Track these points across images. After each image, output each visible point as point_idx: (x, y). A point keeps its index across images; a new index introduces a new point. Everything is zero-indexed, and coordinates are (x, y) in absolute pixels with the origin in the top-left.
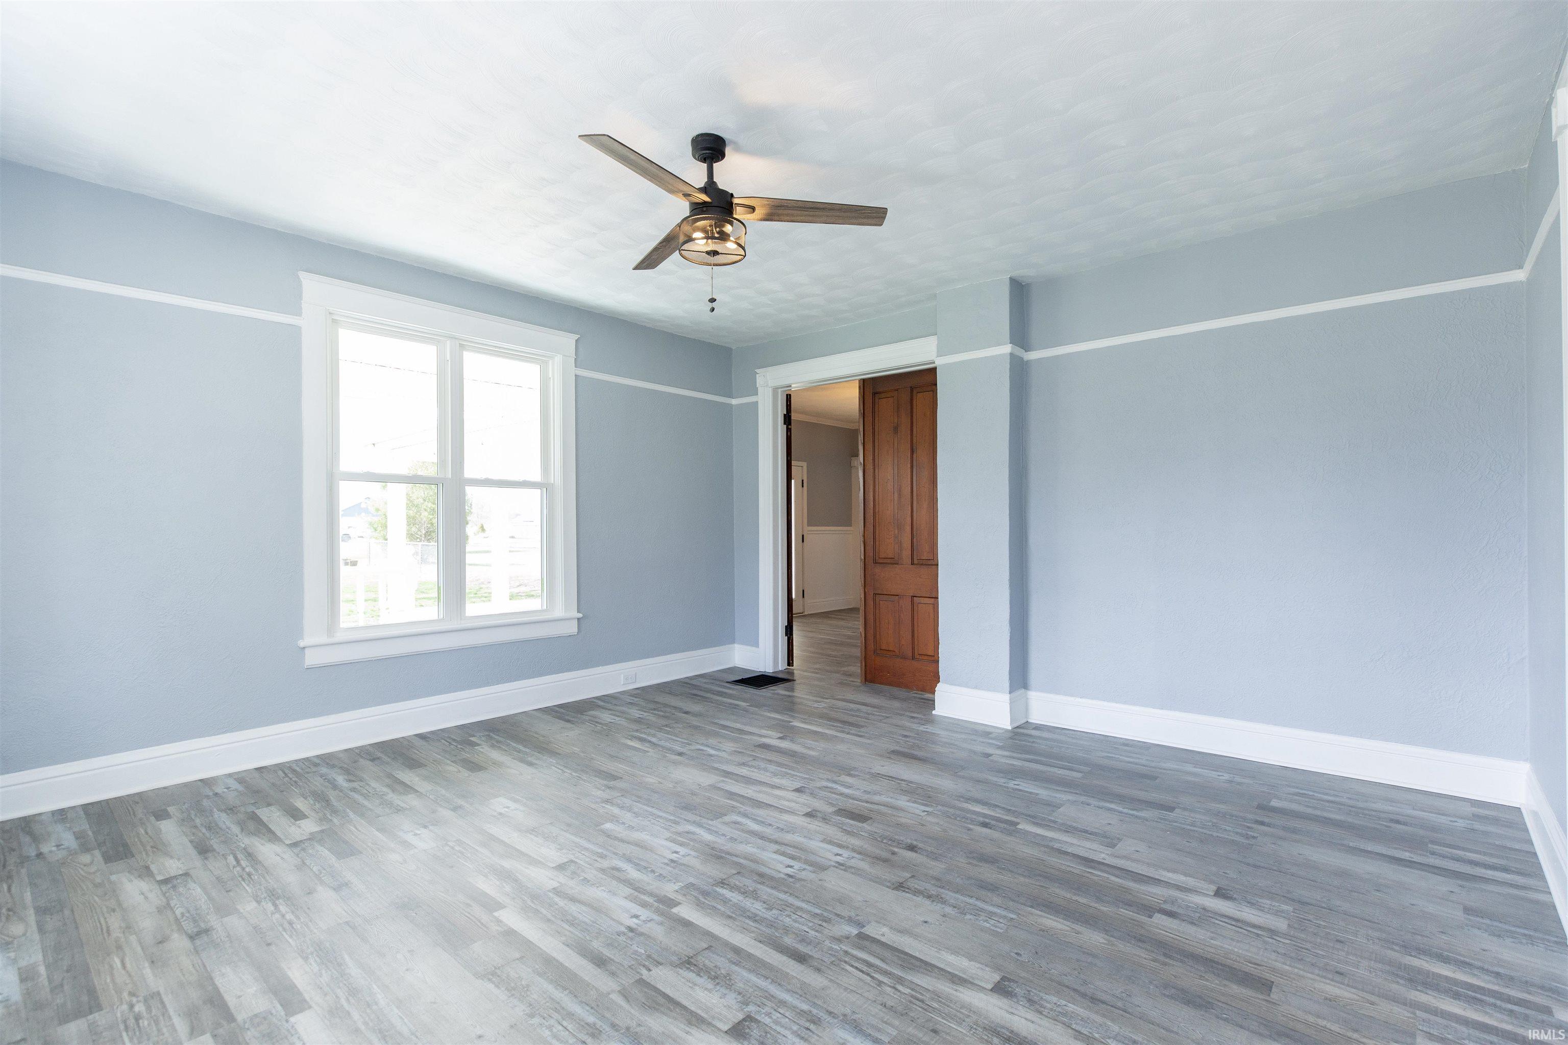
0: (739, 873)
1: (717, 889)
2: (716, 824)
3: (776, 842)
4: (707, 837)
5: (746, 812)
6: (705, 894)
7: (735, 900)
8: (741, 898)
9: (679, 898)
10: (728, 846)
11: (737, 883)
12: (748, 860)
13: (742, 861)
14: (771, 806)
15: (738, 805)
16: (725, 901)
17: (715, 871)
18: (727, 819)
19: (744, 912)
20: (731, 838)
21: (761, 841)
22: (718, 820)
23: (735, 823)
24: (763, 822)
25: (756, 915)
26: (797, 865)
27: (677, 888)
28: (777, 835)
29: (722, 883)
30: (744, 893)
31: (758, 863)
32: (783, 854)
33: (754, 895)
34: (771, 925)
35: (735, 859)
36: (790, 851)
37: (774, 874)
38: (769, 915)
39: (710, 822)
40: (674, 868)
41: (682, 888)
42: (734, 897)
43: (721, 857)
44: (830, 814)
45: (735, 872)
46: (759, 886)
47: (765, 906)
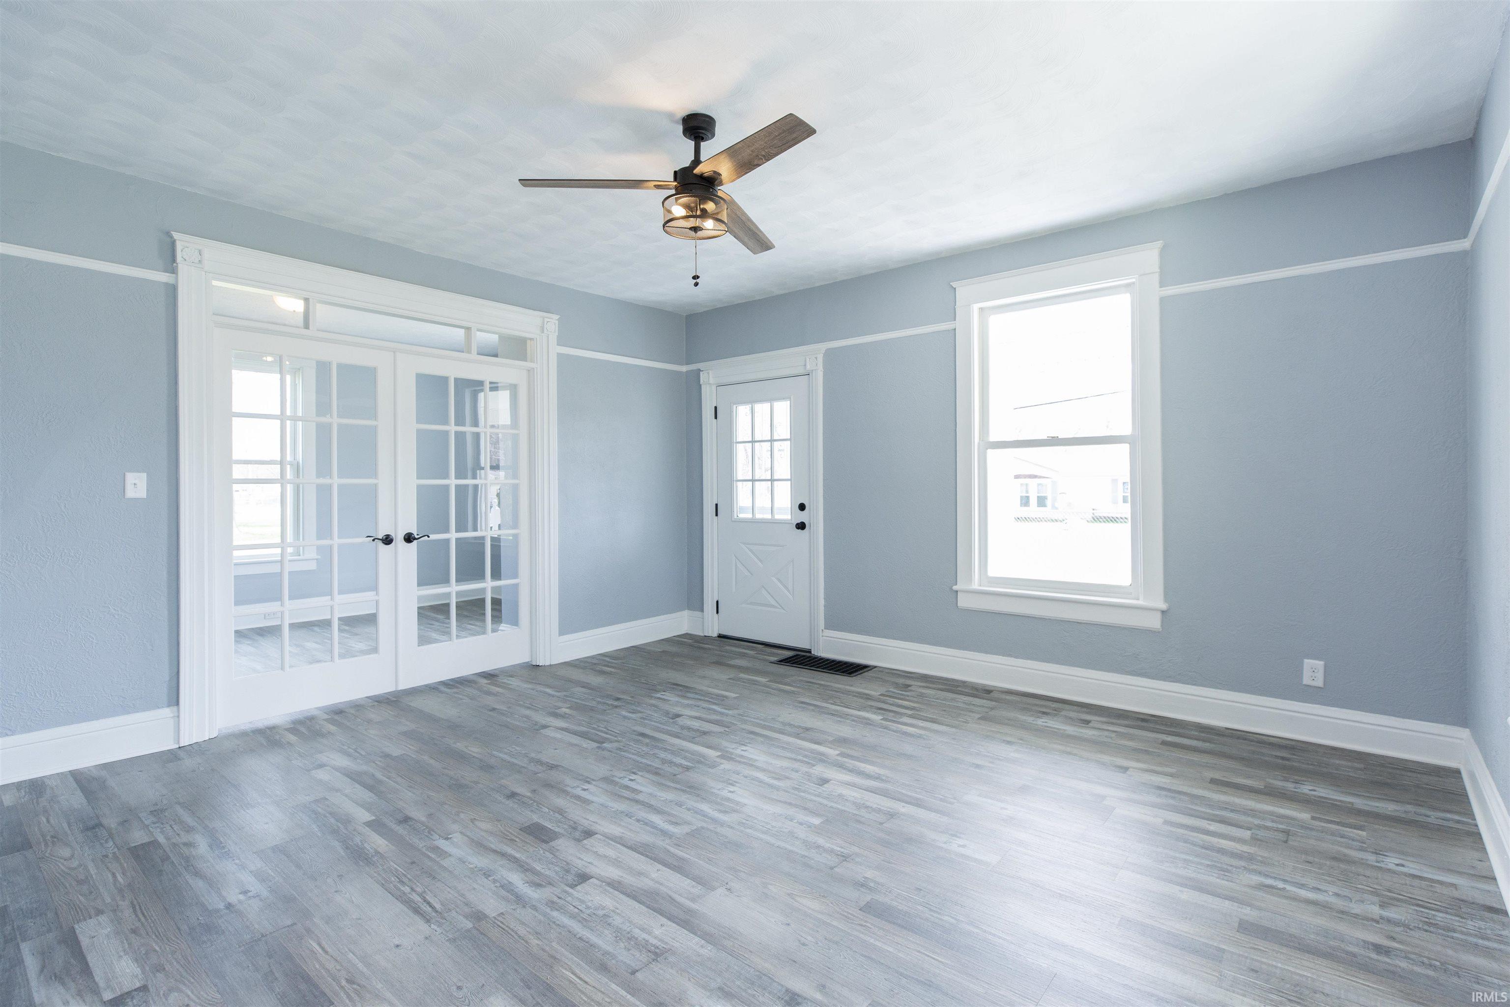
0: (675, 775)
1: (691, 765)
2: (698, 823)
3: (637, 802)
4: (705, 807)
5: (663, 838)
6: (699, 762)
7: (678, 758)
8: (674, 760)
9: (718, 760)
10: (684, 798)
11: (676, 768)
12: (666, 786)
13: (672, 785)
14: (630, 848)
15: (672, 849)
16: (685, 758)
17: (695, 777)
18: (686, 829)
19: (673, 753)
20: (681, 806)
21: (651, 803)
22: (695, 827)
23: (677, 823)
24: (646, 824)
25: (665, 751)
26: (626, 782)
27: (722, 766)
28: (635, 809)
29: (688, 769)
30: (671, 762)
31: (658, 783)
32: (634, 791)
33: (664, 761)
34: (656, 747)
35: (678, 786)
36: (626, 793)
37: (647, 775)
38: (656, 751)
39: (705, 825)
40: (729, 779)
41: (719, 765)
42: (678, 760)
43: (690, 787)
44: (563, 836)
45: (678, 776)
46: (660, 766)
47: (658, 756)
